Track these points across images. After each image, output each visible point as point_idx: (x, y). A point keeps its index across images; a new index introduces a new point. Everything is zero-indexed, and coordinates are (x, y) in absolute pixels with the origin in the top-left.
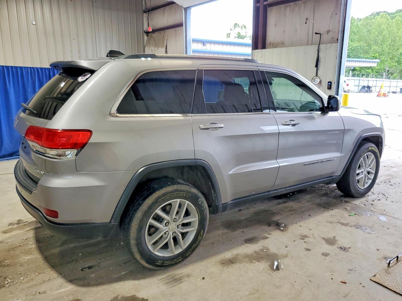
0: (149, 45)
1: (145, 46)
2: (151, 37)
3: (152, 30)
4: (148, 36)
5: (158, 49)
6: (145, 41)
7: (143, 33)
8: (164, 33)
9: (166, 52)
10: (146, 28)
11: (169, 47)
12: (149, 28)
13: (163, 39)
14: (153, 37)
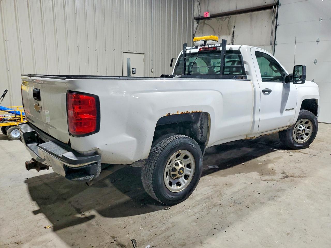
0: (202, 33)
1: (194, 35)
2: (204, 23)
3: (210, 15)
4: (198, 23)
5: (219, 37)
6: (195, 29)
7: (193, 19)
8: (229, 19)
9: (232, 40)
10: (196, 14)
11: (238, 35)
12: (206, 14)
13: (228, 26)
14: (208, 24)
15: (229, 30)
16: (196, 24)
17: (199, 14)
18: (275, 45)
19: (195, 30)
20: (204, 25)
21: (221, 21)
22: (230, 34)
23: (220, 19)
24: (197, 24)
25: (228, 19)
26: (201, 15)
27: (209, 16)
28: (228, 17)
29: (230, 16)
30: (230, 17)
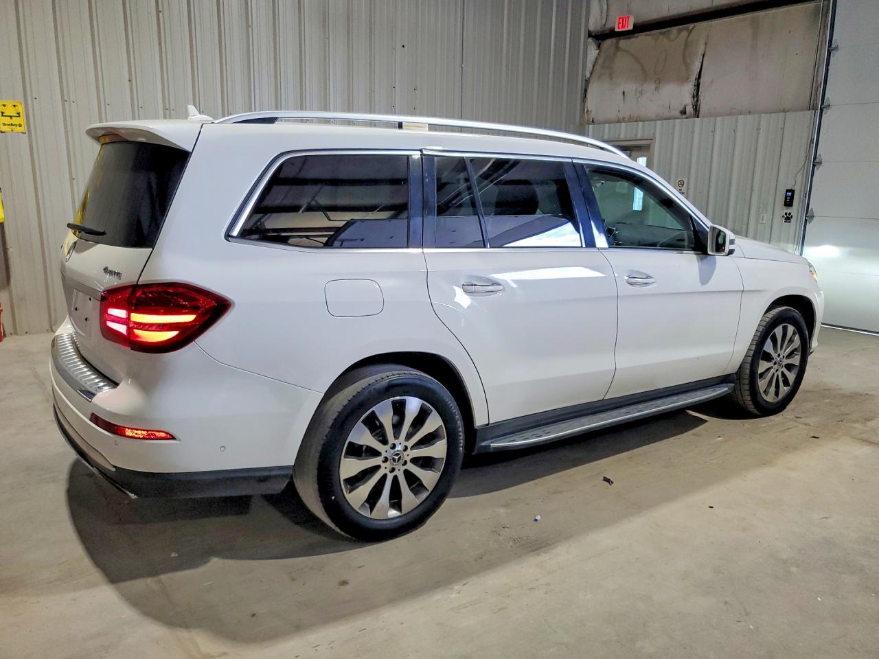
0: (612, 79)
1: (587, 82)
2: (617, 48)
3: (634, 25)
4: (599, 47)
5: (657, 89)
6: (589, 65)
7: (584, 38)
8: (690, 32)
9: (694, 97)
10: (595, 23)
11: (712, 82)
12: (621, 20)
13: (684, 55)
14: (626, 51)
15: (687, 65)
16: (593, 52)
17: (604, 21)
18: (822, 110)
19: (591, 69)
20: (615, 54)
21: (665, 40)
22: (688, 78)
23: (661, 37)
24: (598, 51)
25: (685, 34)
26: (609, 26)
27: (631, 27)
28: (687, 29)
29: (691, 26)
30: (691, 28)
